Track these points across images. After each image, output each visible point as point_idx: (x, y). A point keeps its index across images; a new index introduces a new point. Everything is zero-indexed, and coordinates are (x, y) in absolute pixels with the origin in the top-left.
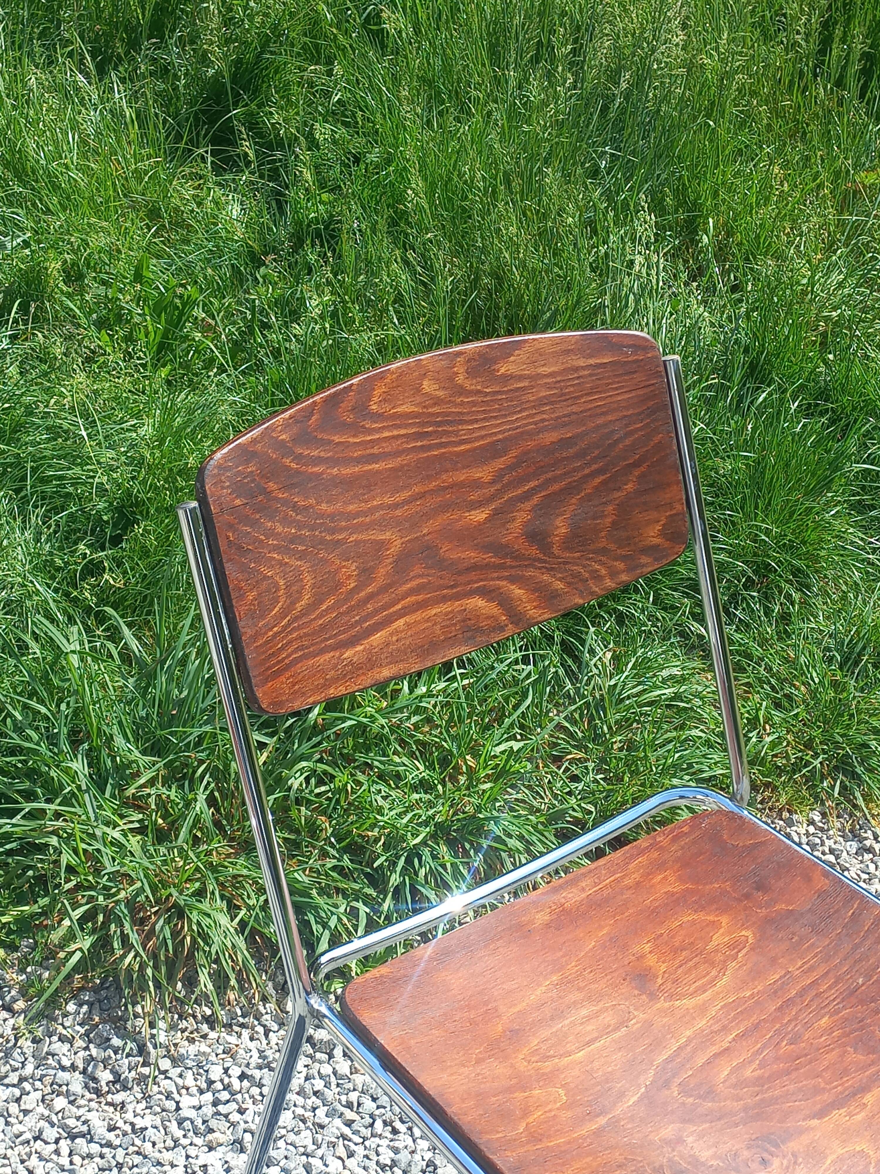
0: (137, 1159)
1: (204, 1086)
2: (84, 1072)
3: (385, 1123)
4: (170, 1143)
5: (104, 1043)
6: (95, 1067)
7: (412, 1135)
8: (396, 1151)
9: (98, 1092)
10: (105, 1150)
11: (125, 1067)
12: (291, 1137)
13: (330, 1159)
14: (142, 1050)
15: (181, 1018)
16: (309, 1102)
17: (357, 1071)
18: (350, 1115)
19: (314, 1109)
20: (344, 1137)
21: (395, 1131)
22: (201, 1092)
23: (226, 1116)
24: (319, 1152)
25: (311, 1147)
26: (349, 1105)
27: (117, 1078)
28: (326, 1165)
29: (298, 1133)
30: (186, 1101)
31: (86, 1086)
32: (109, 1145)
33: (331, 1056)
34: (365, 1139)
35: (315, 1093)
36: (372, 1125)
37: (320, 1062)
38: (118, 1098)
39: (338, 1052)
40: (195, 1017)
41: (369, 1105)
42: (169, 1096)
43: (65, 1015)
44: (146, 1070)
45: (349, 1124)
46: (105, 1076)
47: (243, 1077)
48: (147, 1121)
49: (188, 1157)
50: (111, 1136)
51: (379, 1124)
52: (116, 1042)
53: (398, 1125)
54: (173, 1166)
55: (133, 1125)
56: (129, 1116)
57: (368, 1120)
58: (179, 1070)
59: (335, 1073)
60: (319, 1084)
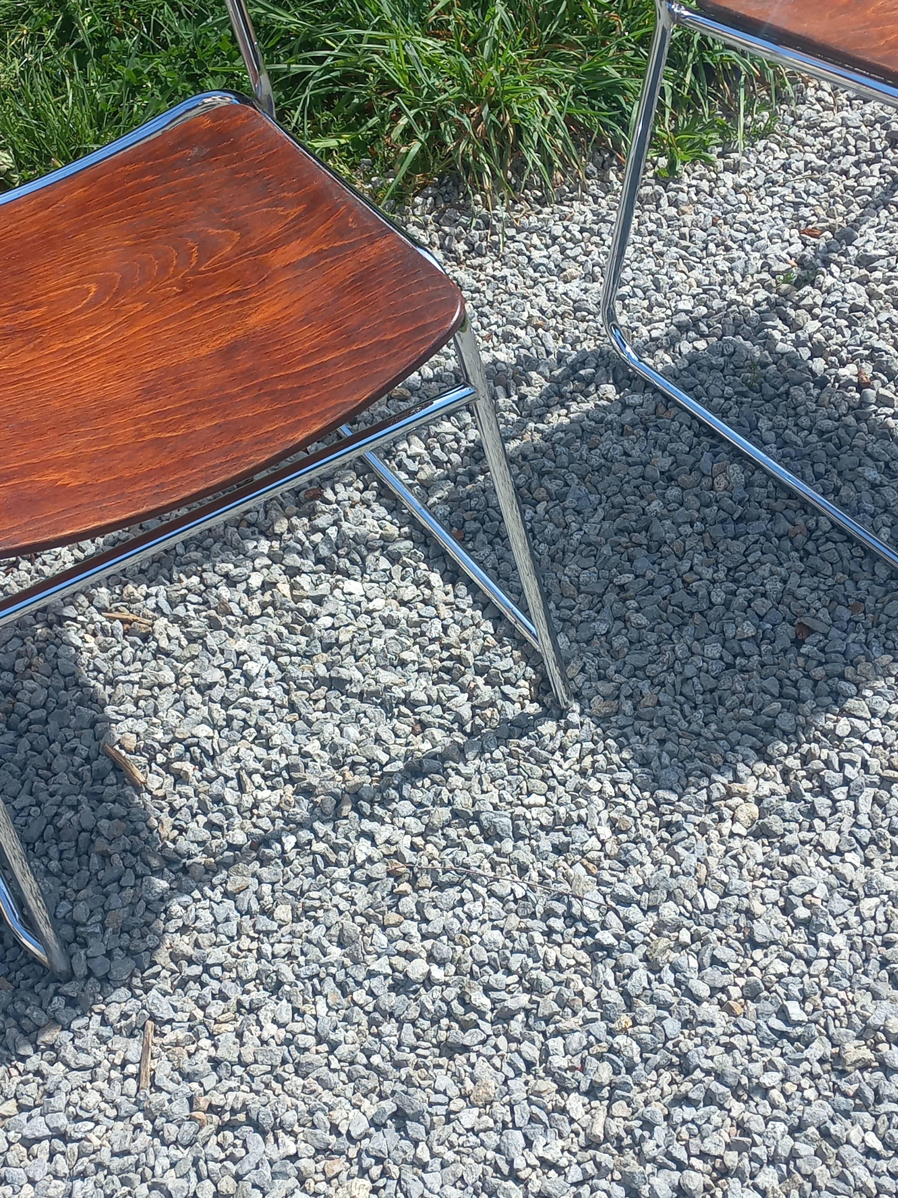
0: (505, 297)
1: (549, 242)
2: (441, 247)
3: (717, 246)
4: (529, 282)
5: (454, 223)
6: (451, 240)
7: (744, 250)
8: (732, 260)
9: (457, 260)
10: (476, 295)
11: (477, 238)
12: (635, 265)
13: (673, 273)
14: (488, 225)
15: (515, 202)
16: (647, 239)
17: (684, 213)
18: (684, 243)
19: (651, 244)
20: (683, 258)
21: (728, 249)
22: (547, 247)
23: (575, 259)
24: (664, 271)
25: (654, 269)
26: (682, 237)
27: (472, 248)
28: (671, 278)
29: (641, 261)
30: (536, 255)
31: (446, 257)
32: (477, 291)
33: (658, 206)
34: (701, 259)
35: (651, 233)
36: (706, 248)
37: (650, 211)
38: (477, 261)
39: (664, 202)
40: (527, 200)
41: (700, 234)
42: (520, 253)
43: (415, 206)
44: (495, 238)
45: (686, 249)
46: (461, 247)
47: (581, 231)
48: (506, 271)
49: (547, 290)
50: (479, 285)
51: (712, 247)
52: (464, 220)
53: (729, 243)
54: (536, 295)
55: (494, 277)
56: (490, 271)
57: (701, 245)
58: (524, 234)
59: (665, 216)
60: (652, 227)
